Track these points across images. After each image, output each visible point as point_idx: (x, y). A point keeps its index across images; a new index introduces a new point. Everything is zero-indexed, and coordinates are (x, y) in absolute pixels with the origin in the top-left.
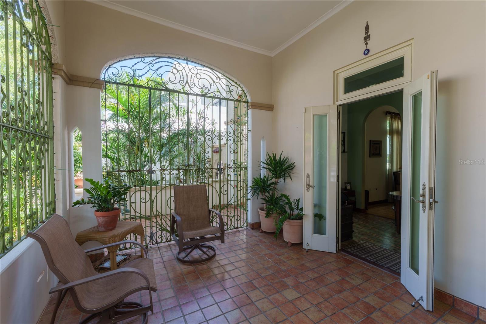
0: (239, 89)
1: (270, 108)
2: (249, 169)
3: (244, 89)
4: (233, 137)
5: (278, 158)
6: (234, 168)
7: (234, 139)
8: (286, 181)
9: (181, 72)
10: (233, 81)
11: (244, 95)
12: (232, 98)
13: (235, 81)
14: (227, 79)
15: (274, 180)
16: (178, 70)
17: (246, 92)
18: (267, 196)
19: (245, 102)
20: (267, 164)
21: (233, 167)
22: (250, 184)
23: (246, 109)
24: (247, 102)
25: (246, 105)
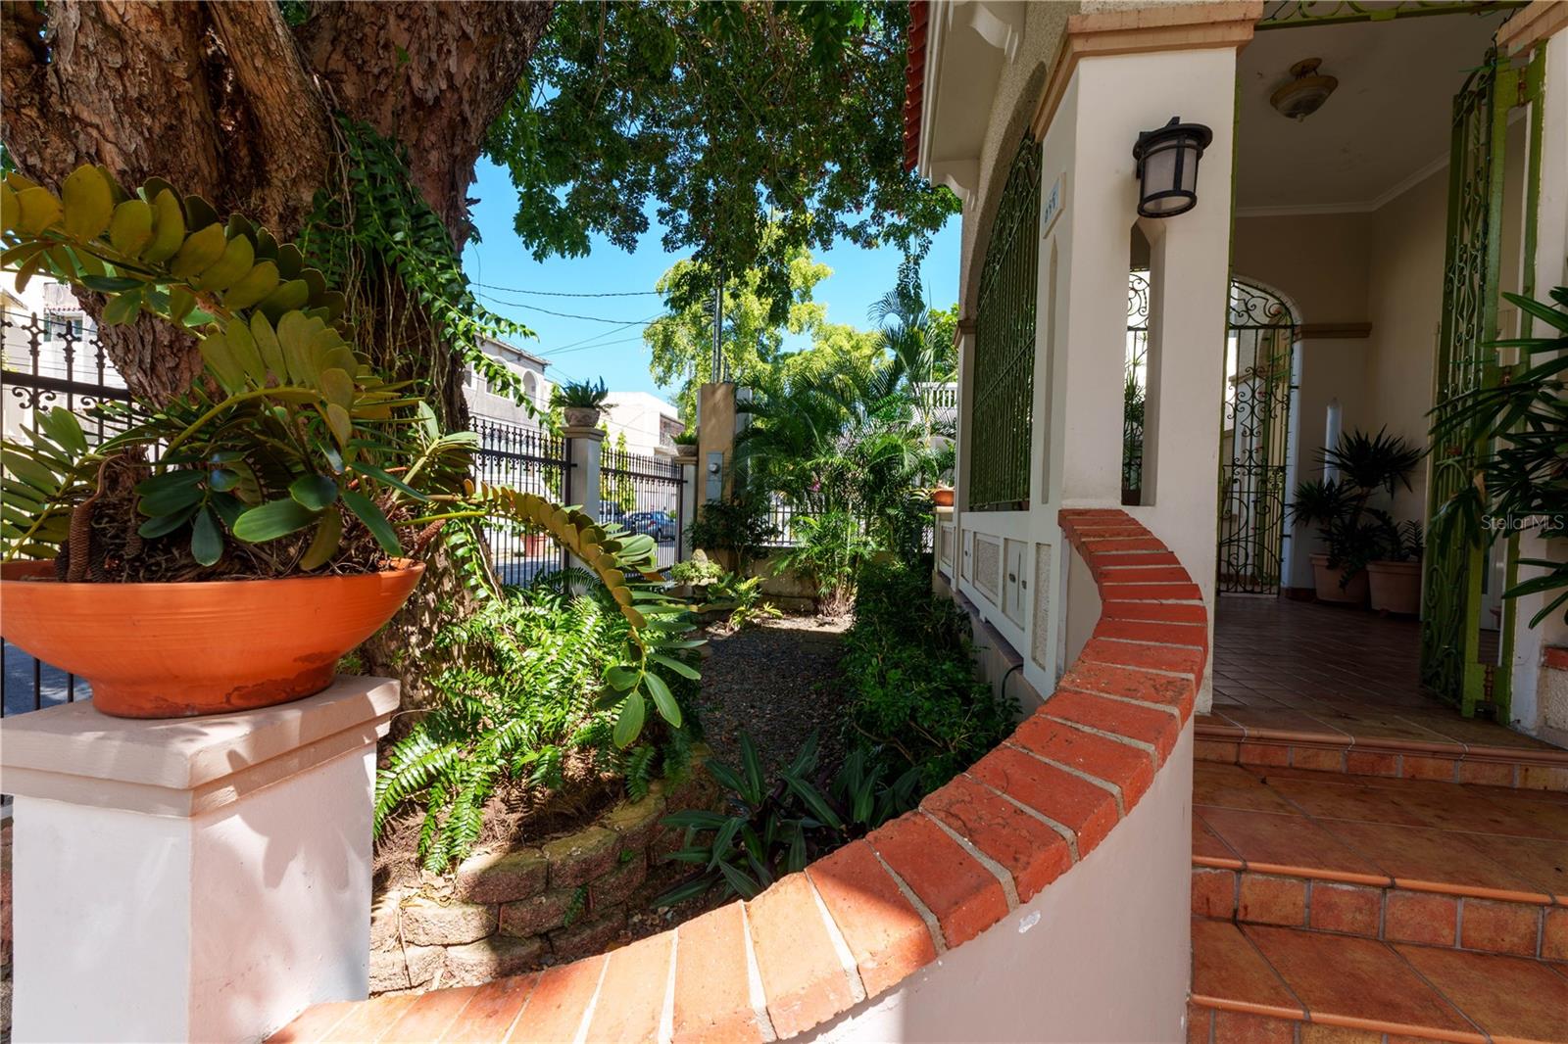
0: (1272, 301)
1: (1361, 330)
2: (1291, 472)
3: (1284, 299)
4: (1250, 402)
5: (1372, 441)
6: (1250, 466)
7: (1253, 408)
8: (1395, 495)
9: (1141, 293)
10: (1256, 288)
11: (1284, 311)
12: (1251, 323)
13: (1260, 285)
14: (1242, 286)
15: (1357, 490)
16: (1136, 291)
17: (1288, 305)
18: (1336, 526)
19: (1285, 327)
20: (1339, 455)
21: (1247, 464)
22: (1290, 499)
23: (1288, 341)
24: (1293, 326)
25: (1288, 332)
